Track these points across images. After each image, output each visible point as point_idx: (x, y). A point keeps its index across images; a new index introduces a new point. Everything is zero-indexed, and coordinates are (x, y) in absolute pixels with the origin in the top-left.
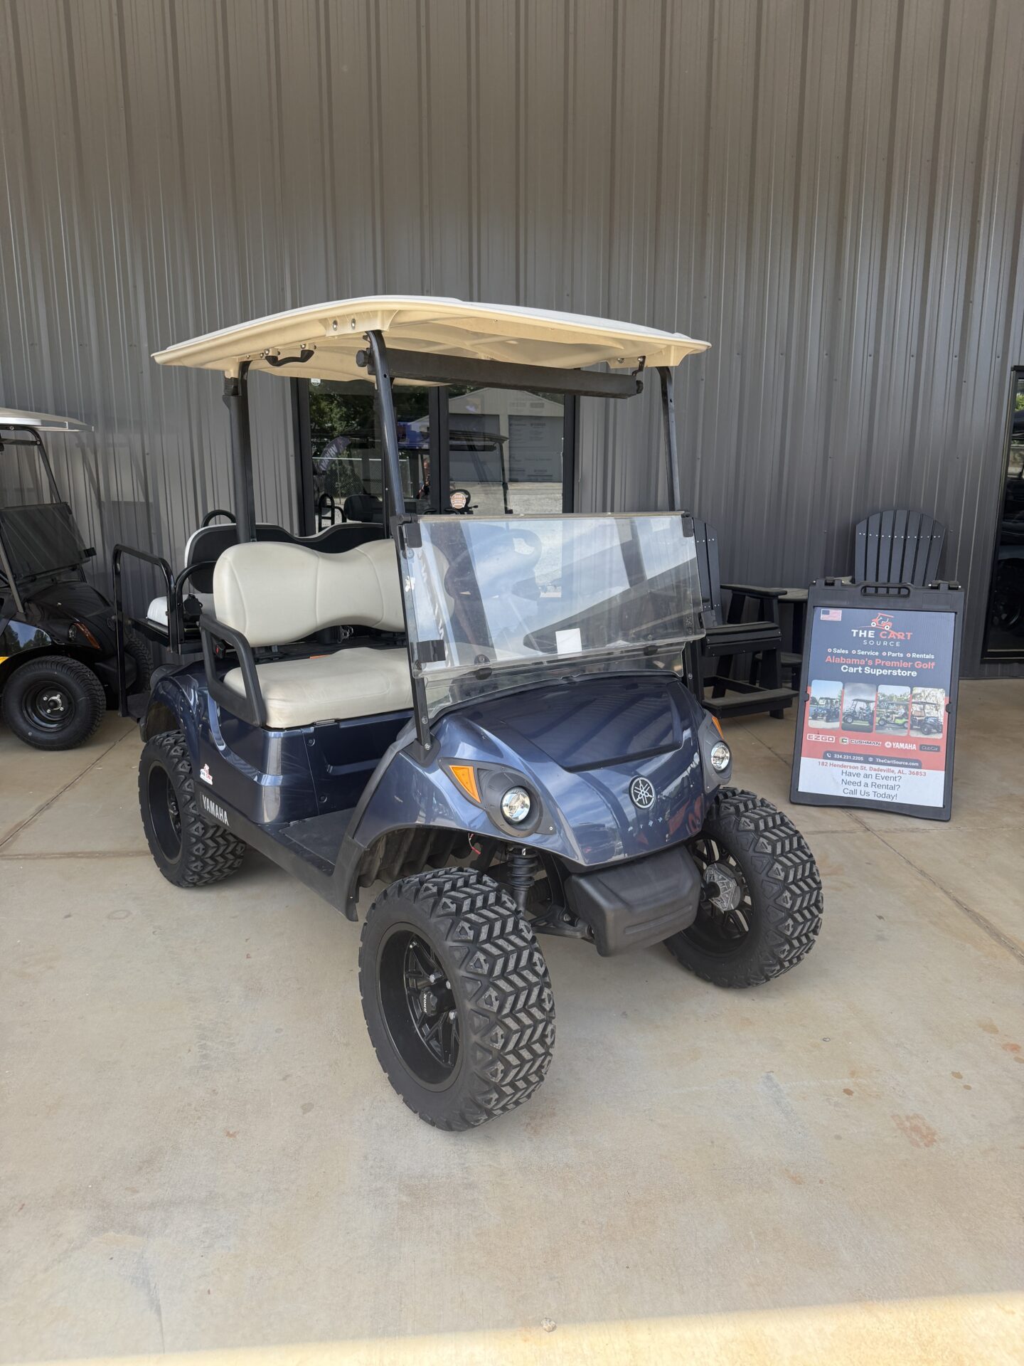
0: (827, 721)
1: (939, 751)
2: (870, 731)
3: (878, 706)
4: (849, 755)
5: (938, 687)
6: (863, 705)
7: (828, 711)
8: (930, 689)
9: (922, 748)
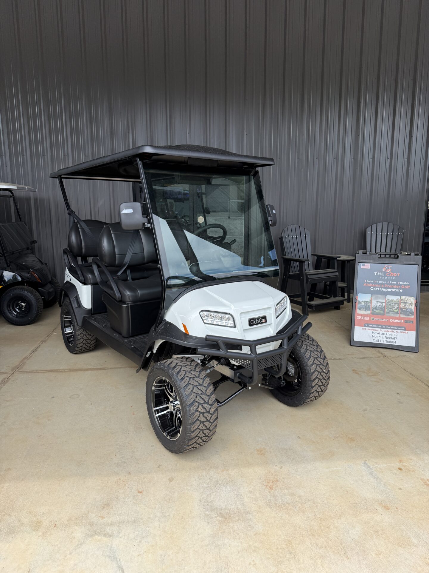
0: (365, 311)
1: (413, 323)
2: (383, 315)
3: (386, 304)
4: (375, 325)
5: (412, 296)
6: (380, 304)
7: (365, 306)
8: (408, 297)
9: (405, 322)
